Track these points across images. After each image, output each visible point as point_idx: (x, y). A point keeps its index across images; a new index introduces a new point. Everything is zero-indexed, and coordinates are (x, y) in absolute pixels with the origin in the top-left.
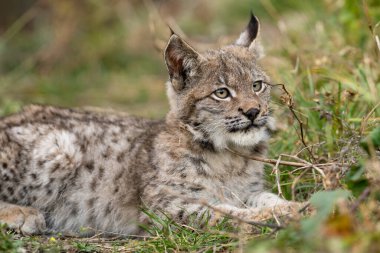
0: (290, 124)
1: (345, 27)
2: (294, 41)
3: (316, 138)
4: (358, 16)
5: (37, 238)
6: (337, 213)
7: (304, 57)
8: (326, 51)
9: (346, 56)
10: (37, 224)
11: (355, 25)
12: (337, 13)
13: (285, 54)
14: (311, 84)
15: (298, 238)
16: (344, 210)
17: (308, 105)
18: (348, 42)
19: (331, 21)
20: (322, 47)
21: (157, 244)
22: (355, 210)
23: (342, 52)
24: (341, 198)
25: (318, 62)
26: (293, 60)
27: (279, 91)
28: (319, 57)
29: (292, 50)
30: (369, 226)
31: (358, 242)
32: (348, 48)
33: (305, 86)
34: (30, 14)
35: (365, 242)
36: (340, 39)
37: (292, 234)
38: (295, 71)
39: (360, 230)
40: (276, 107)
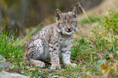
0: (94, 46)
1: (105, 26)
2: (95, 29)
3: (99, 49)
4: (108, 24)
5: (43, 69)
6: (103, 64)
7: (97, 32)
8: (101, 31)
9: (105, 32)
10: (43, 65)
11: (107, 26)
12: (104, 23)
13: (93, 31)
14: (98, 38)
15: (95, 69)
16: (105, 64)
17: (98, 42)
18: (106, 29)
19: (103, 25)
20: (100, 30)
21: (67, 70)
22: (107, 64)
23: (105, 31)
24: (104, 61)
25: (100, 33)
26: (95, 33)
27: (92, 39)
28: (100, 32)
29: (95, 31)
30: (110, 67)
31: (108, 70)
32: (106, 30)
33: (97, 38)
34: (42, 23)
35: (109, 70)
36: (104, 28)
37: (94, 69)
38: (95, 35)
39: (108, 68)
40: (91, 42)
